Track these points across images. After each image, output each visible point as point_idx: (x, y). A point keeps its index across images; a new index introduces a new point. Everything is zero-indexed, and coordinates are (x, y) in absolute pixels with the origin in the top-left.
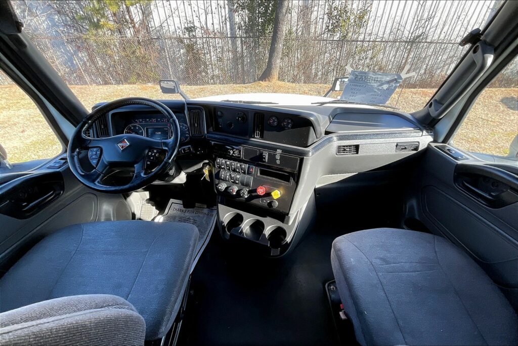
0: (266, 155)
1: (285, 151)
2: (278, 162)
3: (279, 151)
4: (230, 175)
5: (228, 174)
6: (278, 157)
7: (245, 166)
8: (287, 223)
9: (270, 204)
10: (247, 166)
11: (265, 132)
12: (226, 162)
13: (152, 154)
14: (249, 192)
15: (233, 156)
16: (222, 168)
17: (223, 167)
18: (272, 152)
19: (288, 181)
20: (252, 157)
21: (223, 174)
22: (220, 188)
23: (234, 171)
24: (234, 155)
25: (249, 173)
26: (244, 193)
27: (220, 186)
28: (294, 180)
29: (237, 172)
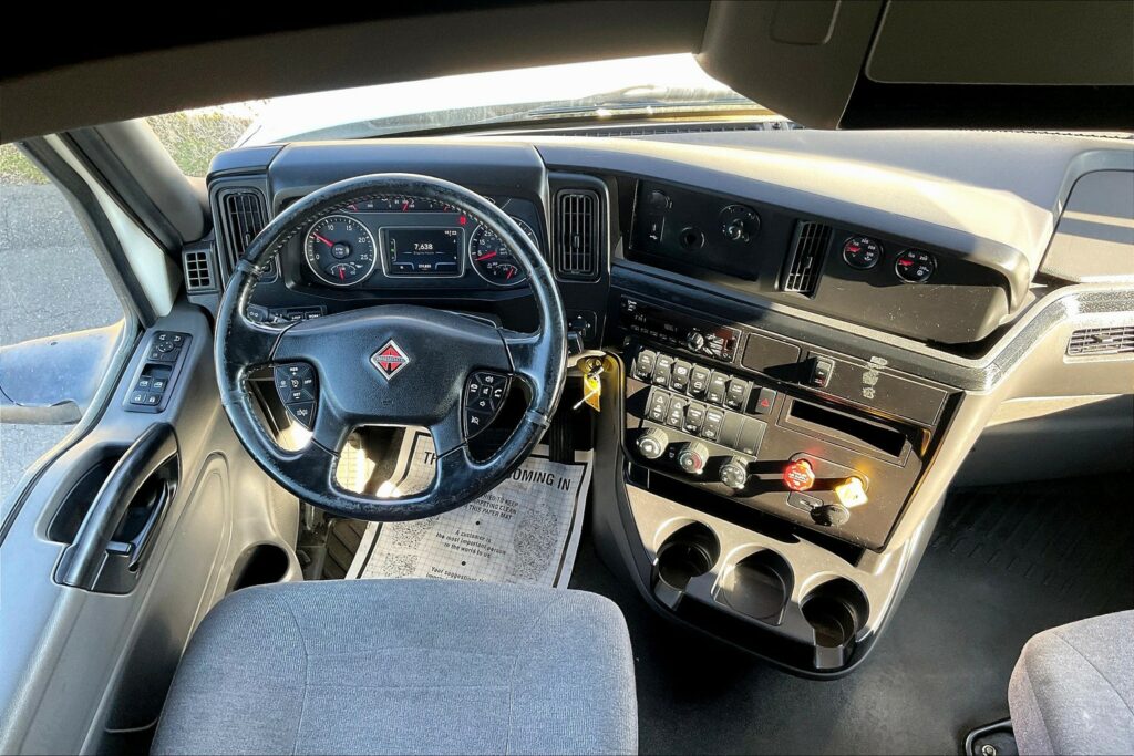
0: (826, 365)
1: (899, 362)
2: (869, 393)
3: (878, 363)
4: (686, 409)
5: (679, 406)
6: (870, 378)
7: (742, 388)
8: (870, 568)
9: (821, 515)
10: (749, 386)
11: (826, 282)
12: (672, 366)
13: (481, 389)
14: (753, 468)
15: (704, 353)
16: (657, 384)
17: (659, 380)
18: (851, 361)
19: (895, 449)
20: (772, 363)
21: (658, 401)
22: (648, 448)
23: (701, 396)
24: (707, 351)
25: (752, 408)
26: (734, 477)
27: (649, 444)
28: (917, 449)
29: (711, 402)
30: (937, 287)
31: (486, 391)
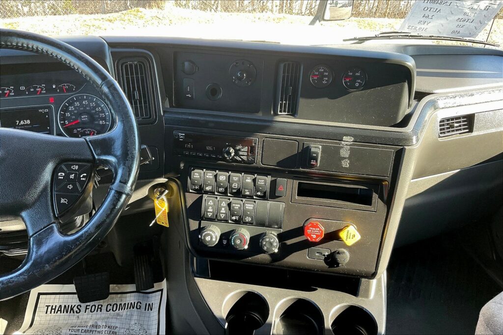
0: (317, 149)
1: (362, 139)
2: (346, 164)
3: (348, 140)
4: (229, 205)
5: (224, 204)
6: (345, 153)
7: (265, 181)
8: (367, 295)
9: (332, 260)
10: (269, 179)
11: (302, 102)
12: (216, 176)
13: (67, 176)
14: (281, 237)
15: (237, 161)
16: (207, 192)
17: (208, 188)
18: (330, 143)
19: (367, 201)
20: (282, 157)
21: (210, 205)
22: (208, 239)
23: (238, 194)
24: (238, 158)
25: (272, 194)
26: (271, 244)
27: (208, 235)
28: (381, 197)
29: (245, 196)
30: (369, 91)
31: (72, 176)
